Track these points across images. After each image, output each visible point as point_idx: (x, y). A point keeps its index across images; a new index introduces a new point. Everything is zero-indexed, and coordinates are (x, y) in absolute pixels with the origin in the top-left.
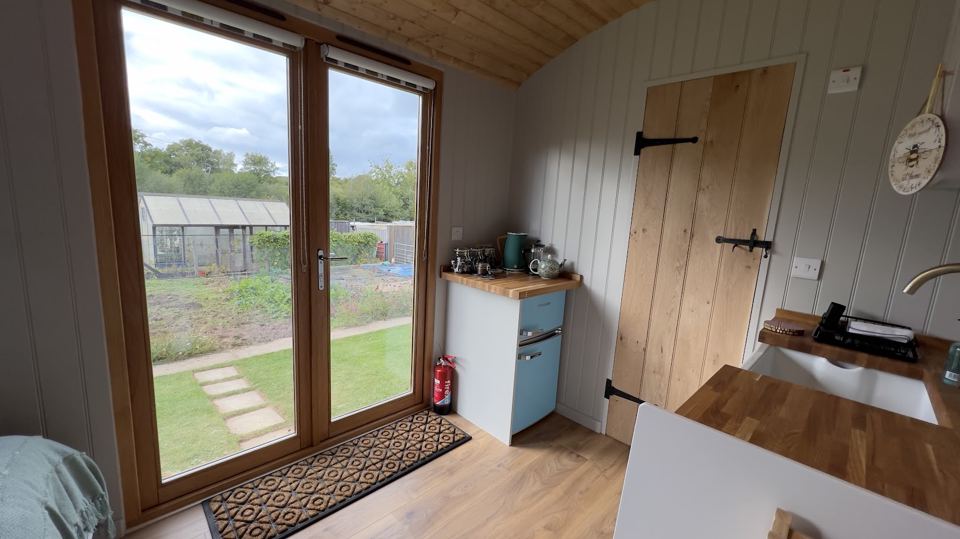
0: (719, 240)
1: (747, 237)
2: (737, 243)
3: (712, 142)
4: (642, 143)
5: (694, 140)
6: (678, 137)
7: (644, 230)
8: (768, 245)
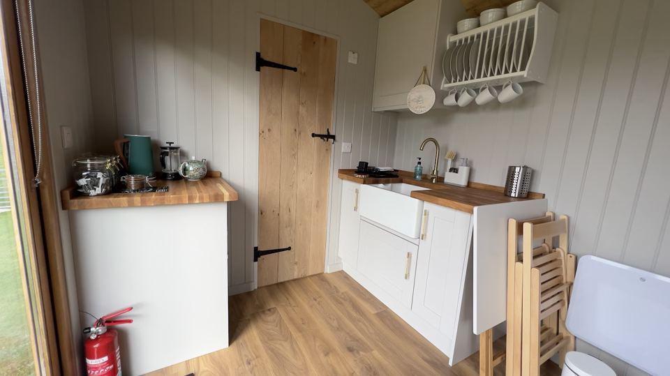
0: (313, 135)
1: (326, 133)
2: (322, 136)
3: (304, 73)
4: (261, 63)
5: (295, 70)
6: (285, 64)
7: (269, 130)
8: (333, 137)
